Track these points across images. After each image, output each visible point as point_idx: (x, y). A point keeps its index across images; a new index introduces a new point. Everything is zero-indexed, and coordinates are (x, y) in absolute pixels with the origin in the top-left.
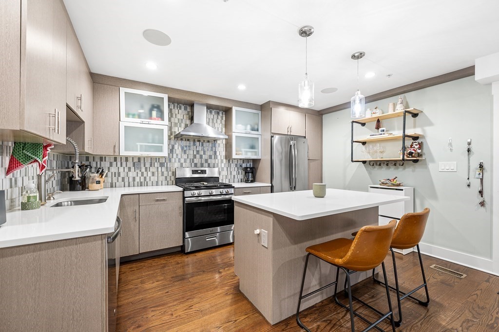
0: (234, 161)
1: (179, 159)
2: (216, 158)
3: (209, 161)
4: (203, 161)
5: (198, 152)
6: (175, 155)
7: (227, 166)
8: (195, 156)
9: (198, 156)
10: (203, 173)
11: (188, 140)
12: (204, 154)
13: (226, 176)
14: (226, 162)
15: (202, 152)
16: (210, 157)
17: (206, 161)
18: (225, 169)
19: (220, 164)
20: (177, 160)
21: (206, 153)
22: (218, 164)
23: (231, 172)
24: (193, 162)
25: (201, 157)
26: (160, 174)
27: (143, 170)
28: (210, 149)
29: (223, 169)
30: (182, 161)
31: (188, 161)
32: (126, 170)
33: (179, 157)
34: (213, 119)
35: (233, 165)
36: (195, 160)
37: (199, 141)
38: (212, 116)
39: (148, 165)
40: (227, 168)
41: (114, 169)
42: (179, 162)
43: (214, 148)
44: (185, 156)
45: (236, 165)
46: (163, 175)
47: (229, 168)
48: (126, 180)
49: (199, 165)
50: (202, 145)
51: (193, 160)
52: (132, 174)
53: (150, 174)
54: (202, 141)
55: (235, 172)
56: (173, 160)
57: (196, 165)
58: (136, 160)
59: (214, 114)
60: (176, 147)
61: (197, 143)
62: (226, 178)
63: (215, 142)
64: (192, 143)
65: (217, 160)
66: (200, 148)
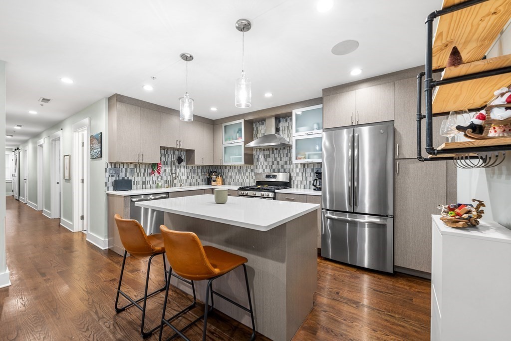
0: (310, 165)
1: (262, 166)
2: (291, 163)
3: (285, 167)
4: (280, 167)
5: (275, 159)
6: (259, 163)
7: (302, 171)
8: (273, 163)
9: (275, 163)
10: (274, 178)
11: (269, 149)
12: (281, 160)
13: (301, 181)
14: (301, 167)
15: (279, 158)
16: (286, 163)
17: (282, 166)
18: (300, 174)
19: (295, 170)
20: (261, 166)
21: (282, 160)
22: (293, 169)
23: (306, 178)
24: (272, 168)
25: (278, 163)
26: (251, 178)
27: (242, 175)
28: (285, 155)
29: (297, 174)
30: (264, 167)
31: (268, 167)
32: (235, 174)
33: (262, 164)
34: (288, 127)
35: (309, 171)
36: (273, 166)
37: (276, 149)
38: (288, 123)
39: (245, 171)
40: (302, 173)
41: (230, 174)
42: (262, 168)
43: (289, 154)
44: (266, 163)
45: (313, 170)
46: (252, 178)
47: (304, 174)
48: (235, 181)
49: (276, 170)
50: (279, 153)
51: (272, 166)
52: (237, 177)
53: (246, 178)
54: (279, 149)
55: (312, 177)
56: (258, 167)
57: (274, 170)
58: (239, 168)
59: (289, 121)
60: (260, 156)
61: (275, 151)
62: (301, 183)
63: (291, 148)
64: (271, 152)
65: (292, 165)
66: (277, 156)
